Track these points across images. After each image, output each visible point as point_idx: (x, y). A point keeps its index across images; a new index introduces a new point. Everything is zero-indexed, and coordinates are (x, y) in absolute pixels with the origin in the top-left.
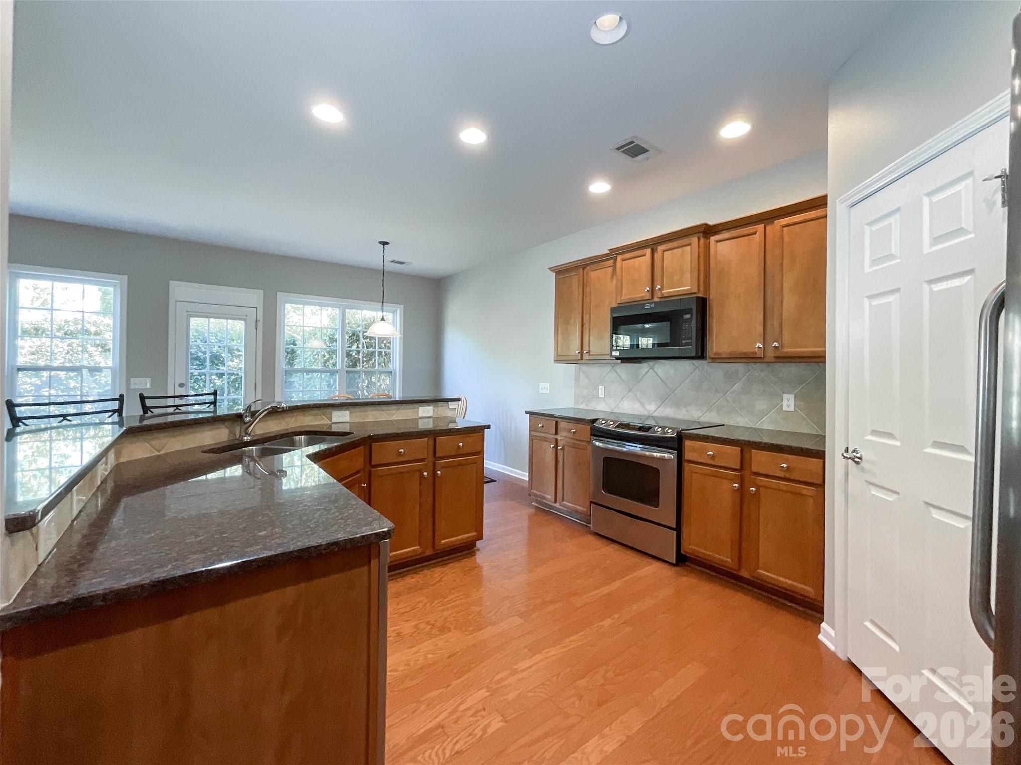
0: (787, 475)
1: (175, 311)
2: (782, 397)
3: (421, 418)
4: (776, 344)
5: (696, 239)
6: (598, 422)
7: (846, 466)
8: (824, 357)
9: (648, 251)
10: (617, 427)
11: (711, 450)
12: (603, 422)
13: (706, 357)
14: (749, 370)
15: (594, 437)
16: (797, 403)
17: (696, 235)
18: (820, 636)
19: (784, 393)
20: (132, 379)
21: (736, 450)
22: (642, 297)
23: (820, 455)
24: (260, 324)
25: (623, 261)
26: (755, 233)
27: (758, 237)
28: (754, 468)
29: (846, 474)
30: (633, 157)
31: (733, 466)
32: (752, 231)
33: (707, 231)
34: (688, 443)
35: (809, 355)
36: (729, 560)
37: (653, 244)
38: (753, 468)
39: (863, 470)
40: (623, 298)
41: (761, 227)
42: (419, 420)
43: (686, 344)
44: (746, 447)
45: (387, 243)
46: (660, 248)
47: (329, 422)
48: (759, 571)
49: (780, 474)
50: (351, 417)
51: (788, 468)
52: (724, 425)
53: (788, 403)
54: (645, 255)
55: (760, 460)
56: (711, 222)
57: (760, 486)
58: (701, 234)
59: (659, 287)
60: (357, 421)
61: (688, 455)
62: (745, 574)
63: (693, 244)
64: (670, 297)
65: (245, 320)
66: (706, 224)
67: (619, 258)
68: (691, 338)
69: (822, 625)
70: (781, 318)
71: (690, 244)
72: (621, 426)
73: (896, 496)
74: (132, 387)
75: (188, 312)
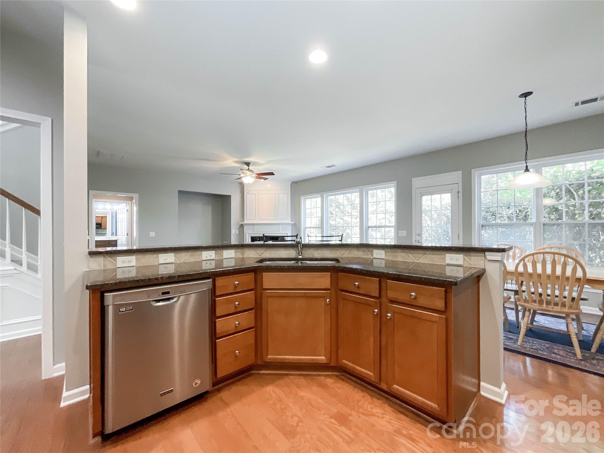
1: (415, 194)
3: (449, 265)
20: (399, 232)
24: (461, 194)
42: (447, 267)
45: (530, 93)
47: (372, 257)
50: (386, 255)
60: (390, 258)
74: (399, 235)
75: (420, 193)
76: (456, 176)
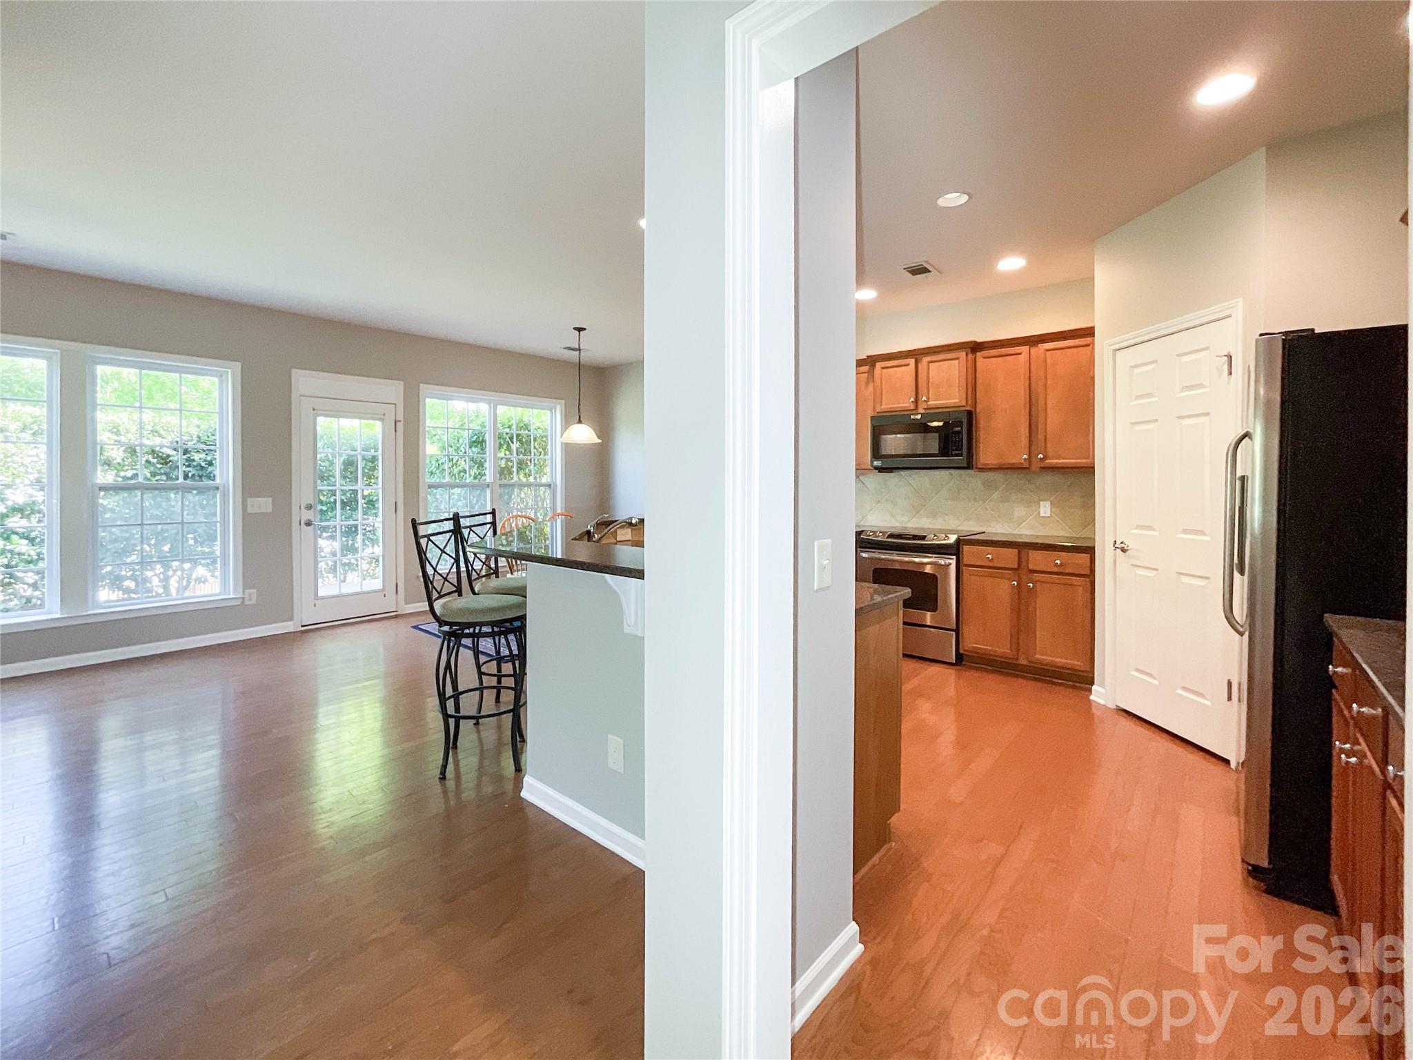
0: (1061, 570)
1: (301, 409)
2: (1040, 504)
4: (1041, 456)
5: (964, 353)
6: (864, 533)
7: (1115, 556)
8: (1094, 468)
9: (912, 361)
10: (887, 538)
11: (990, 554)
12: (871, 534)
13: (972, 467)
14: (1007, 480)
15: (862, 549)
16: (1053, 509)
17: (966, 350)
18: (1092, 697)
19: (1040, 500)
20: (249, 500)
21: (1013, 553)
22: (906, 407)
23: (1090, 551)
24: (400, 426)
25: (883, 368)
26: (1021, 354)
27: (1023, 358)
28: (1031, 567)
29: (1115, 562)
30: (914, 275)
31: (1012, 567)
32: (1018, 352)
33: (975, 347)
34: (966, 548)
35: (1072, 466)
36: (1008, 651)
37: (917, 354)
38: (1030, 565)
39: (1129, 557)
40: (883, 407)
41: (1025, 349)
43: (957, 455)
44: (1022, 547)
45: (584, 329)
46: (926, 359)
48: (1037, 656)
49: (1055, 569)
51: (1061, 564)
52: (984, 532)
53: (1045, 509)
54: (908, 365)
55: (1037, 559)
56: (979, 340)
57: (1036, 581)
58: (969, 350)
59: (924, 398)
61: (966, 559)
62: (1023, 661)
63: (961, 359)
64: (937, 408)
65: (382, 420)
66: (976, 342)
67: (879, 365)
68: (961, 449)
69: (1093, 687)
70: (1046, 432)
71: (958, 358)
72: (891, 536)
73: (1155, 572)
74: (249, 510)
75: (314, 410)
76: (392, 390)
